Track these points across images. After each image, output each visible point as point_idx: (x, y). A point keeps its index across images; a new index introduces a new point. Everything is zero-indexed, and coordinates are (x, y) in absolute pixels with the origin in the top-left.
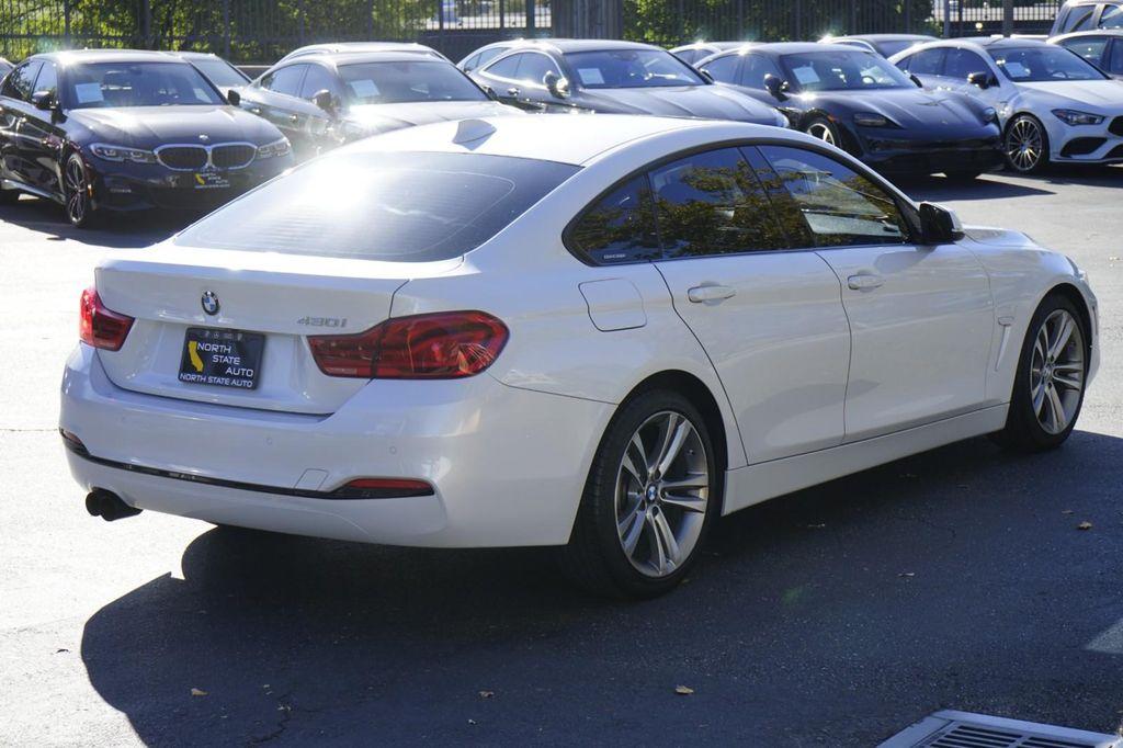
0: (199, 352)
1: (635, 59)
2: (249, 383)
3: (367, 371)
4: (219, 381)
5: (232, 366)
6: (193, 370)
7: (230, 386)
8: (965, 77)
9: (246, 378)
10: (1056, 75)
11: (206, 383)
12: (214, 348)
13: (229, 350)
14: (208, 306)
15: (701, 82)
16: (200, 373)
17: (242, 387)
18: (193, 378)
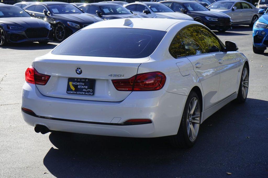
0: (73, 85)
1: (66, 7)
2: (92, 94)
3: (131, 89)
4: (81, 93)
5: (85, 89)
6: (72, 90)
7: (85, 94)
8: (142, 12)
9: (90, 92)
10: (162, 11)
11: (77, 94)
12: (78, 84)
13: (84, 84)
14: (78, 72)
15: (82, 12)
16: (74, 91)
17: (89, 95)
18: (72, 92)
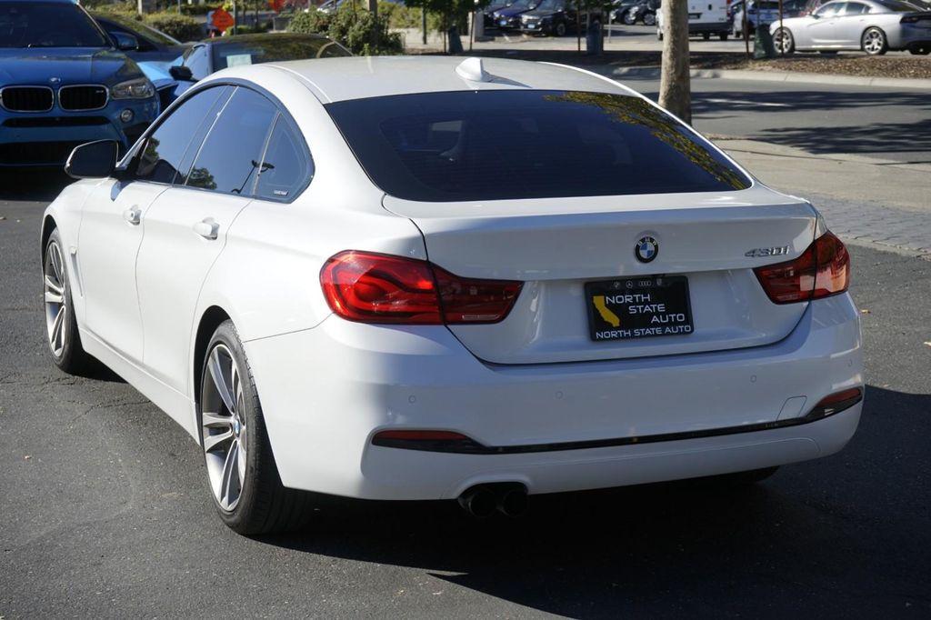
0: (610, 306)
2: (687, 328)
4: (648, 331)
5: (658, 314)
7: (664, 334)
9: (676, 323)
11: (633, 336)
12: (628, 299)
13: (648, 298)
14: (644, 254)
17: (679, 333)
18: (614, 334)
